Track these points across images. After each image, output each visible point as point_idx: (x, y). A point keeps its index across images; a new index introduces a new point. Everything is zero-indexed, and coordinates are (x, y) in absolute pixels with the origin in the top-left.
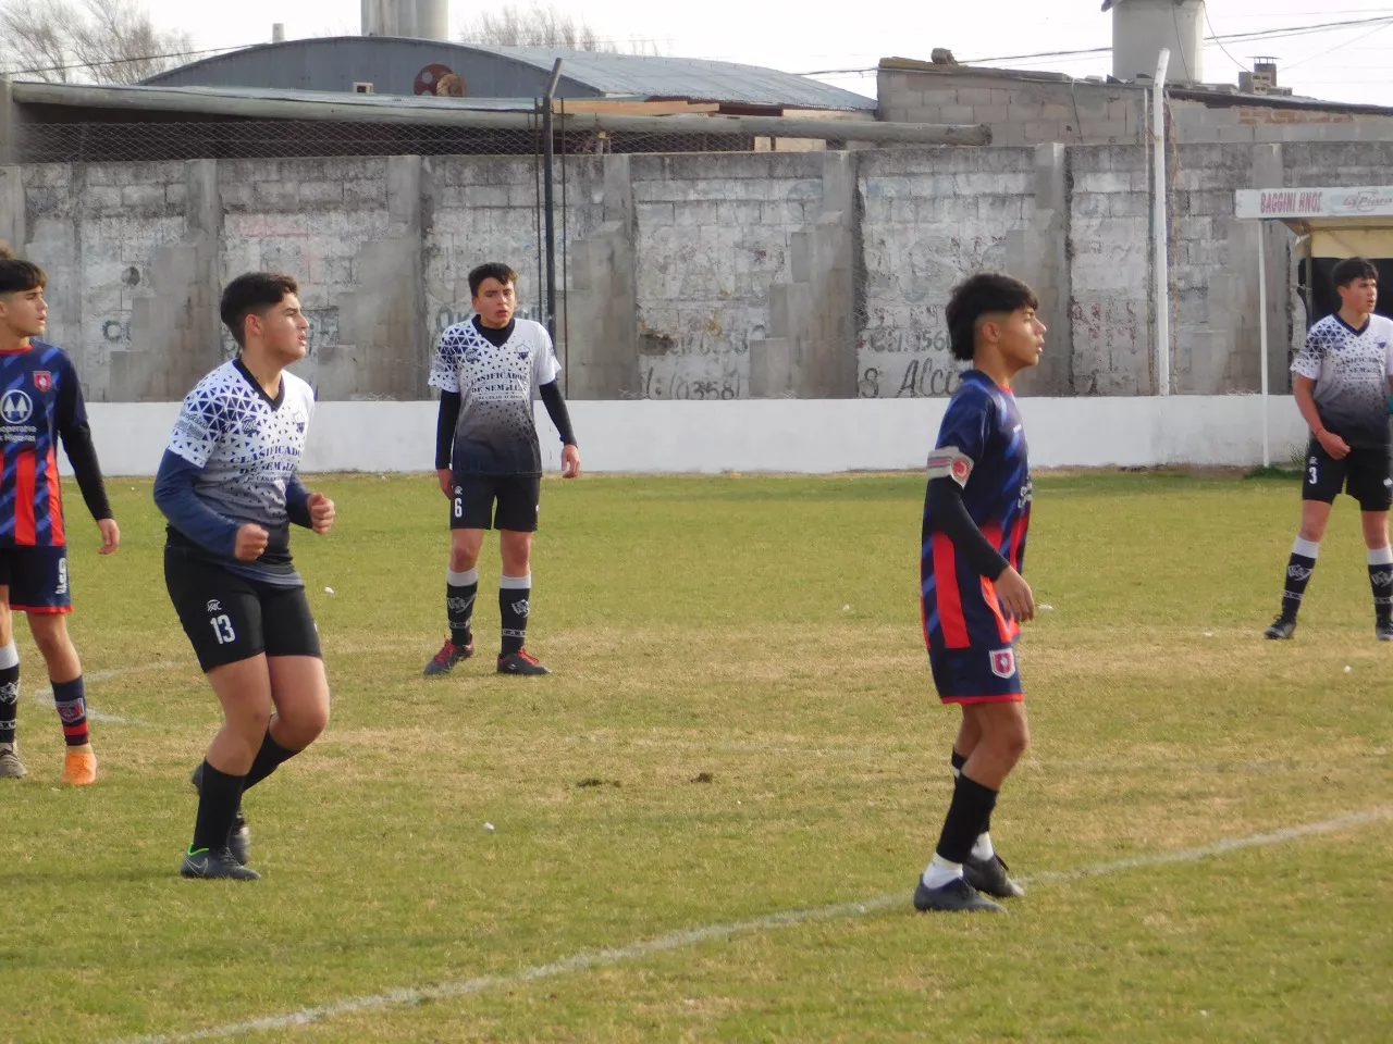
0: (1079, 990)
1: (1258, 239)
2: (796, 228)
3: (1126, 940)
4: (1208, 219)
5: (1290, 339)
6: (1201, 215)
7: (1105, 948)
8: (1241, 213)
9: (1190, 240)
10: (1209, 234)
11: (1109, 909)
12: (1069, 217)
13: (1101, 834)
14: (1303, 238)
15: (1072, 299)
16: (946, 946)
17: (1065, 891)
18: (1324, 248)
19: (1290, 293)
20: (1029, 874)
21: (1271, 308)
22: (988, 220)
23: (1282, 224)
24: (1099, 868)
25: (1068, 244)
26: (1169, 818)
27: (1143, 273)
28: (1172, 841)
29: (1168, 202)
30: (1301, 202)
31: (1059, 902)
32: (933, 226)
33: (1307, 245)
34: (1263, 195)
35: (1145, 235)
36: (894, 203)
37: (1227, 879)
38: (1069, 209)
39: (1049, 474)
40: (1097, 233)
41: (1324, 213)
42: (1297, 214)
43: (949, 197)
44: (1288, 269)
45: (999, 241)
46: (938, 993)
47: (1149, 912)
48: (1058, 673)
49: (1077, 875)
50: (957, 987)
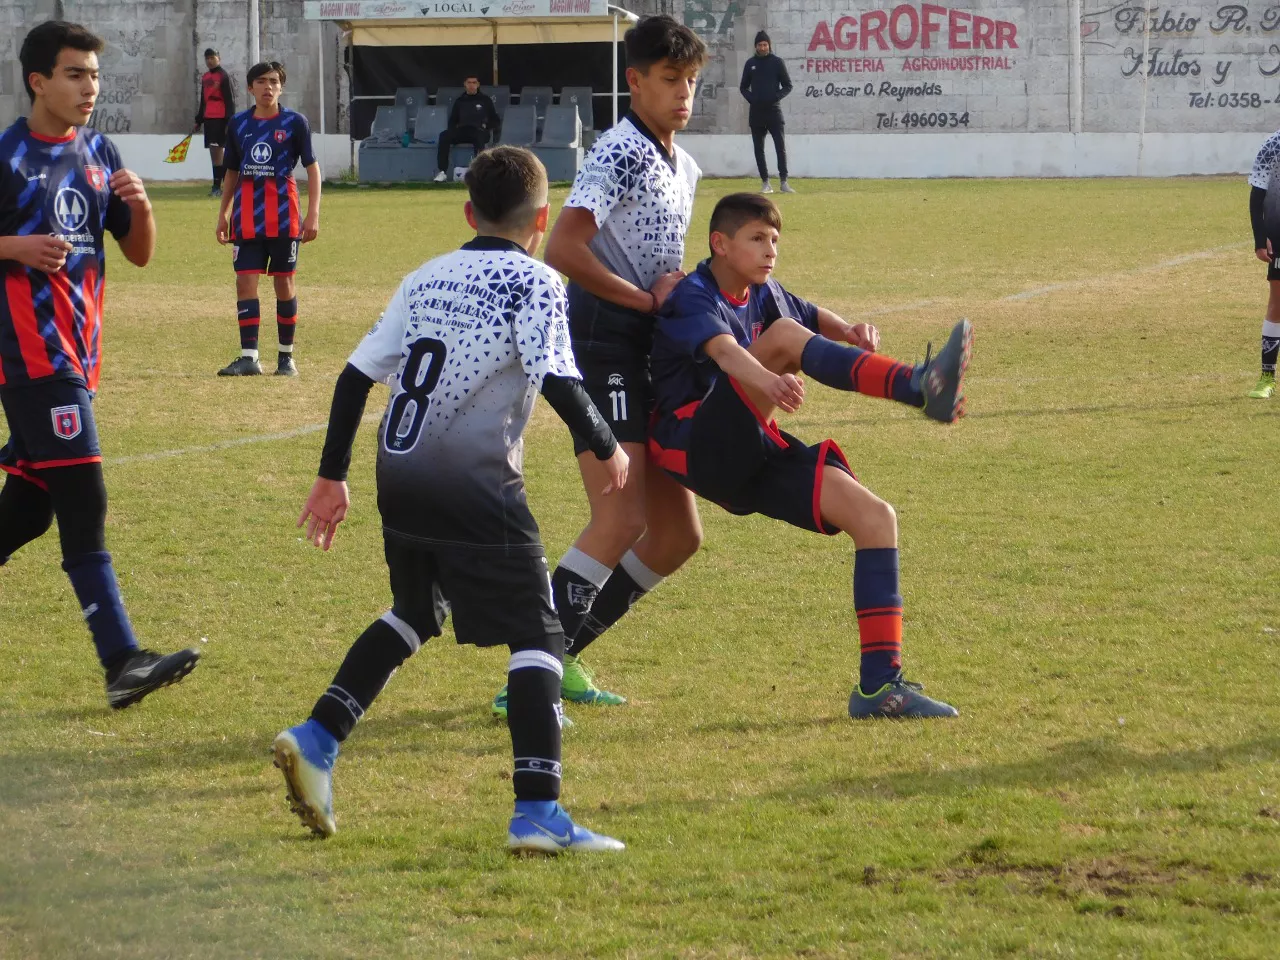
0: (218, 523)
1: (317, 34)
2: (19, 24)
3: (247, 491)
4: (285, 20)
5: (338, 98)
6: (281, 17)
7: (233, 496)
8: (307, 16)
9: (273, 34)
10: (285, 31)
11: (235, 471)
12: (195, 18)
13: (226, 422)
14: (348, 32)
15: (197, 71)
16: (131, 495)
17: (205, 459)
18: (362, 39)
19: (338, 70)
20: (181, 448)
21: (326, 78)
22: (143, 20)
23: (334, 24)
24: (226, 444)
25: (195, 35)
26: (270, 411)
27: (243, 54)
28: (273, 426)
29: (260, 9)
30: (347, 10)
31: (202, 466)
32: (108, 23)
33: (350, 38)
34: (322, 5)
35: (245, 29)
36: (83, 8)
37: (311, 451)
38: (196, 12)
39: (183, 185)
40: (214, 28)
41: (361, 17)
42: (344, 17)
43: (118, 5)
44: (337, 52)
45: (150, 33)
46: (127, 526)
47: (260, 473)
48: (195, 316)
49: (212, 449)
50: (139, 522)
